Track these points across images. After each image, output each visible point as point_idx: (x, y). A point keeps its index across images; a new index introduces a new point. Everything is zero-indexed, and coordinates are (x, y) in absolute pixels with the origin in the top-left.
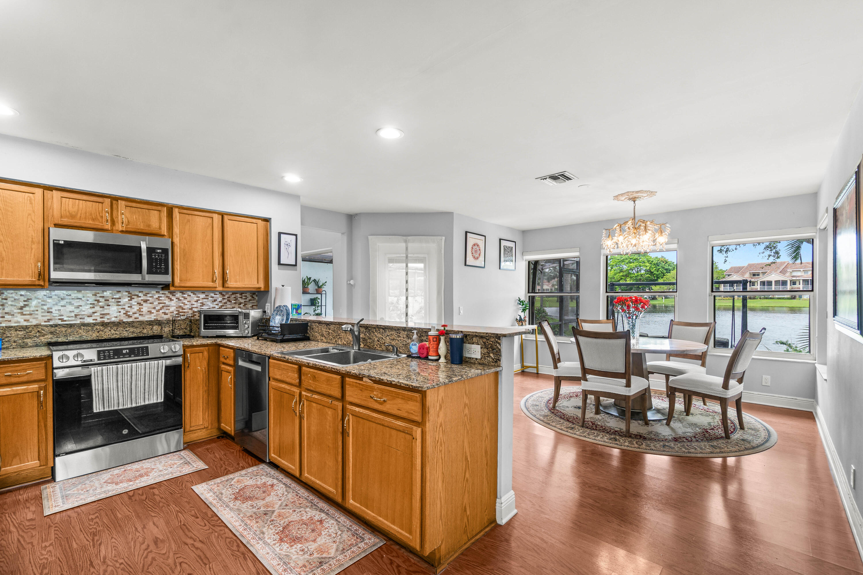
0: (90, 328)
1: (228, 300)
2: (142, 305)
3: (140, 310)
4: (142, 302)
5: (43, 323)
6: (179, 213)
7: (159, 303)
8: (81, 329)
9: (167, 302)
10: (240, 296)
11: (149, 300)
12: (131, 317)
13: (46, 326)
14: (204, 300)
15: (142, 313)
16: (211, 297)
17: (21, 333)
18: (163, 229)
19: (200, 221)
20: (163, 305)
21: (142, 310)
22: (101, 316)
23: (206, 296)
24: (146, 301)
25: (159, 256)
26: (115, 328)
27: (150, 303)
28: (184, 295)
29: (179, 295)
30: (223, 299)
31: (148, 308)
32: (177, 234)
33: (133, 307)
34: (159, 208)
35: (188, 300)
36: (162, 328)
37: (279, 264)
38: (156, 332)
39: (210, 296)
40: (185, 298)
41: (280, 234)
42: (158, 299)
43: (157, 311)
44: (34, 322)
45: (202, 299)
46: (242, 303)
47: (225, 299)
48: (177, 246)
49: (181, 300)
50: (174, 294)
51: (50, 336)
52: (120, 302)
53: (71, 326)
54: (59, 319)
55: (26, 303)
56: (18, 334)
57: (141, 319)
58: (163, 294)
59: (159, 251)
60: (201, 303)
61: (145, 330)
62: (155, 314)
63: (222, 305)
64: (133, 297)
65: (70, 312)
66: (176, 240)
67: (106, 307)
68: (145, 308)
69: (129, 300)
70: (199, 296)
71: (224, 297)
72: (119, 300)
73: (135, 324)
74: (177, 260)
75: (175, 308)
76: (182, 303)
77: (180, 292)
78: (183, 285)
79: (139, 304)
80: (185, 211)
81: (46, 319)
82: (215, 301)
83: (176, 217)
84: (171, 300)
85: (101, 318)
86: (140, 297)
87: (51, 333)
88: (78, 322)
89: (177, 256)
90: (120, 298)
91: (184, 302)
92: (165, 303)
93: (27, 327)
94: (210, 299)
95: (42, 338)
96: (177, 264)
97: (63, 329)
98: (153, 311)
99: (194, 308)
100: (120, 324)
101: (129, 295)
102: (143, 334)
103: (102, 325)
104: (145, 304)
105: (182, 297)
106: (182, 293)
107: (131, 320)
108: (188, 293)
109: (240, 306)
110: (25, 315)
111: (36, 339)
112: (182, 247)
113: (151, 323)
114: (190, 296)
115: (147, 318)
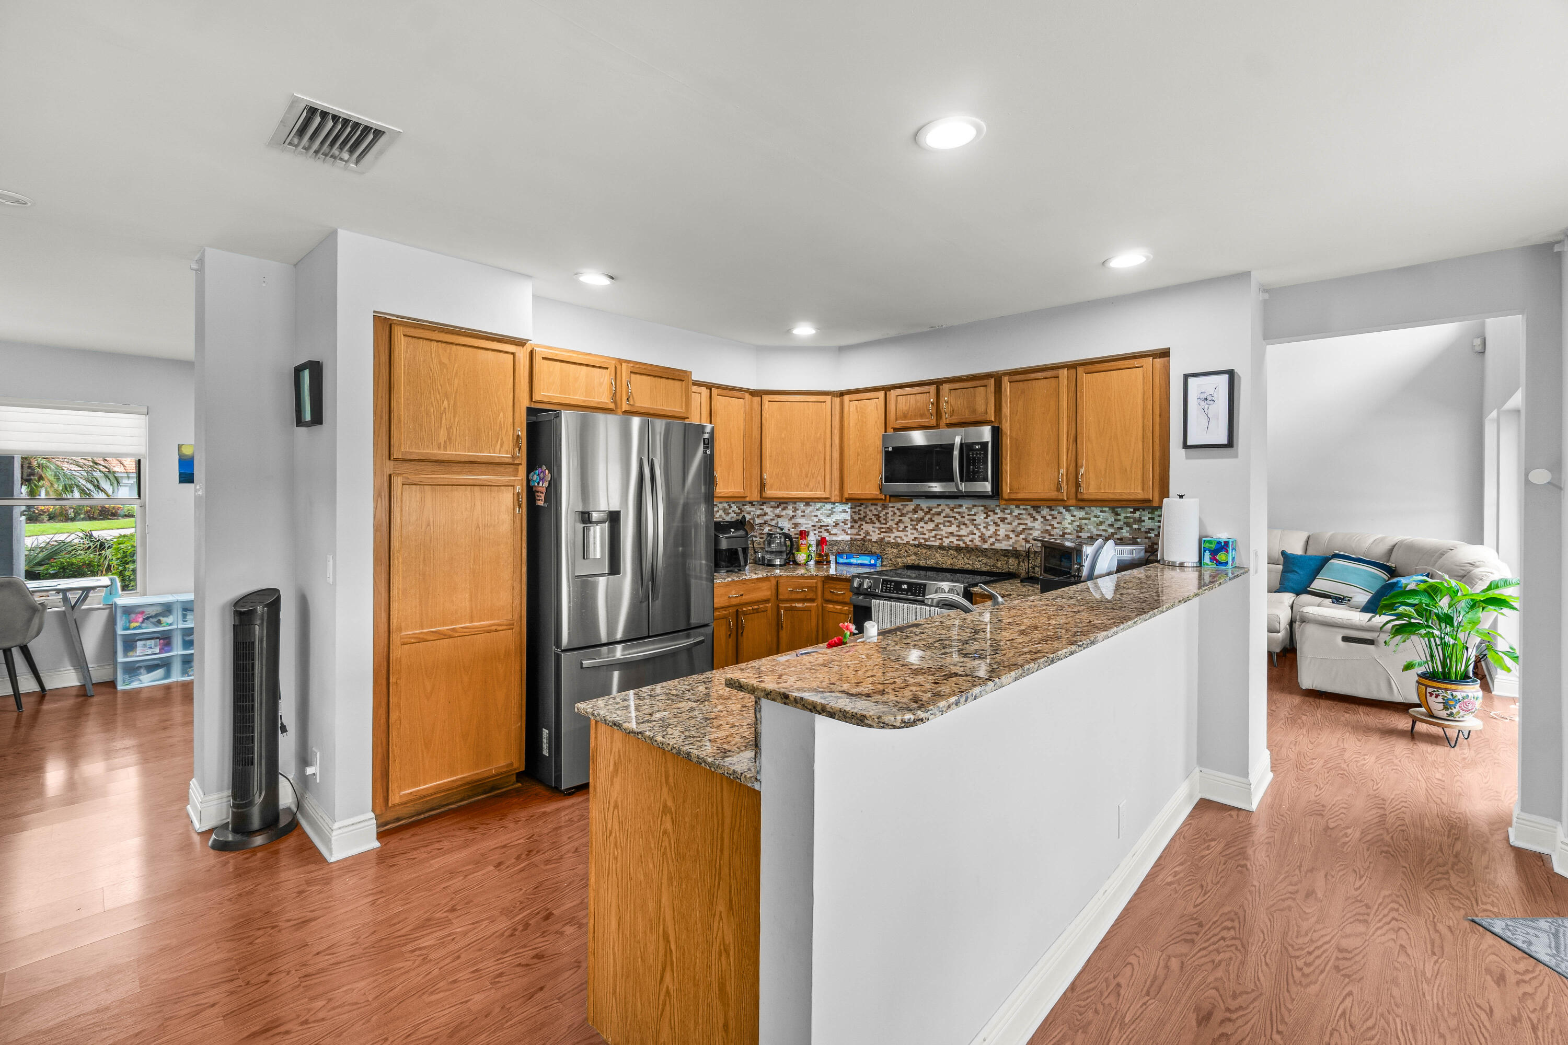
0: (945, 552)
1: (1124, 523)
2: (999, 525)
3: (996, 533)
4: (999, 521)
5: (912, 542)
6: (1010, 382)
7: (1019, 524)
8: (937, 552)
9: (1029, 522)
10: (1150, 516)
11: (1006, 519)
12: (986, 542)
13: (912, 545)
14: (1084, 521)
15: (998, 538)
16: (1095, 516)
17: (895, 551)
18: (989, 412)
19: (1041, 388)
20: (1024, 527)
21: (998, 533)
22: (957, 538)
23: (1086, 513)
24: (1003, 520)
25: (977, 454)
26: (968, 555)
27: (1009, 524)
28: (1053, 512)
29: (1045, 512)
30: (1116, 520)
31: (1006, 531)
32: (1007, 417)
33: (989, 527)
34: (984, 382)
35: (1058, 520)
36: (1019, 562)
37: (1186, 446)
38: (1012, 567)
39: (1093, 514)
40: (1054, 518)
41: (1186, 377)
42: (1019, 517)
43: (1016, 536)
44: (906, 540)
45: (1080, 519)
46: (1153, 530)
47: (1119, 520)
48: (1006, 434)
49: (1048, 520)
50: (1039, 510)
51: (914, 557)
52: (975, 520)
53: (930, 547)
54: (923, 538)
55: (901, 518)
56: (893, 552)
57: (998, 546)
58: (1024, 509)
59: (977, 447)
60: (1078, 526)
61: (1000, 563)
62: (1013, 540)
63: (1112, 531)
64: (989, 513)
65: (931, 530)
66: (1006, 427)
67: (962, 526)
68: (1003, 530)
69: (985, 518)
70: (1075, 513)
71: (1119, 517)
72: (974, 517)
73: (989, 553)
74: (1007, 456)
75: (1039, 532)
76: (1050, 525)
77: (1048, 507)
78: (1013, 496)
79: (995, 523)
80: (1018, 377)
81: (913, 537)
82: (1101, 523)
83: (1006, 390)
84: (1035, 519)
85: (957, 540)
86: (997, 514)
87: (915, 554)
88: (937, 544)
89: (1007, 452)
90: (975, 515)
91: (1052, 523)
92: (1026, 524)
93: (898, 545)
94: (1093, 519)
95: (908, 558)
96: (1007, 464)
97: (924, 551)
98: (1012, 535)
99: (1066, 533)
100: (973, 550)
101: (986, 511)
102: (997, 568)
103: (956, 550)
104: (1002, 525)
105: (1050, 515)
106: (1050, 508)
107: (986, 546)
108: (1058, 508)
109: (1149, 535)
110: (900, 531)
111: (904, 559)
112: (1014, 435)
113: (1006, 553)
114: (1061, 513)
115: (1004, 545)
